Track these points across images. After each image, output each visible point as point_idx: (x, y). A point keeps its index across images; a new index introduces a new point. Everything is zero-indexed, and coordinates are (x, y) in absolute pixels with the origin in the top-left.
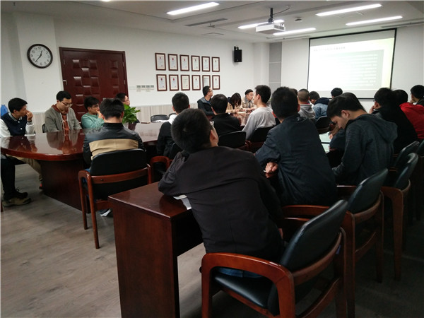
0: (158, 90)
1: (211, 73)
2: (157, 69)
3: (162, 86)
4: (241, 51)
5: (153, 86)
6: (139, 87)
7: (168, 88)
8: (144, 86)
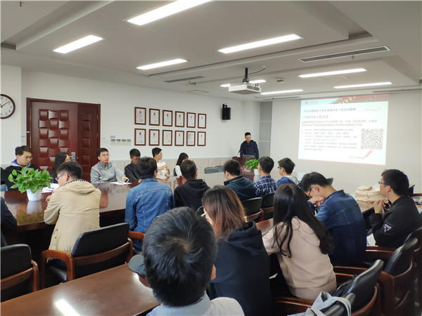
0: (136, 145)
2: (136, 123)
3: (140, 140)
4: (230, 109)
6: (113, 140)
7: (147, 143)
8: (119, 140)
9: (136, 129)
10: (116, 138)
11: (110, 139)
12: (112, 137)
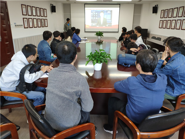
0: (25, 28)
1: (44, 18)
2: (23, 15)
3: (26, 25)
4: (55, 6)
5: (22, 25)
6: (16, 26)
7: (29, 27)
8: (18, 26)
9: (23, 18)
10: (17, 24)
11: (14, 25)
12: (15, 23)
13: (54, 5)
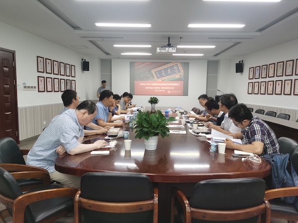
0: (39, 91)
1: (70, 78)
2: (38, 71)
3: (42, 88)
4: (88, 62)
5: (35, 87)
6: (25, 87)
7: (45, 90)
8: (29, 87)
9: (38, 77)
10: (27, 85)
11: (22, 86)
12: (24, 84)
13: (86, 61)
